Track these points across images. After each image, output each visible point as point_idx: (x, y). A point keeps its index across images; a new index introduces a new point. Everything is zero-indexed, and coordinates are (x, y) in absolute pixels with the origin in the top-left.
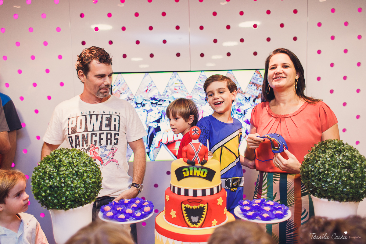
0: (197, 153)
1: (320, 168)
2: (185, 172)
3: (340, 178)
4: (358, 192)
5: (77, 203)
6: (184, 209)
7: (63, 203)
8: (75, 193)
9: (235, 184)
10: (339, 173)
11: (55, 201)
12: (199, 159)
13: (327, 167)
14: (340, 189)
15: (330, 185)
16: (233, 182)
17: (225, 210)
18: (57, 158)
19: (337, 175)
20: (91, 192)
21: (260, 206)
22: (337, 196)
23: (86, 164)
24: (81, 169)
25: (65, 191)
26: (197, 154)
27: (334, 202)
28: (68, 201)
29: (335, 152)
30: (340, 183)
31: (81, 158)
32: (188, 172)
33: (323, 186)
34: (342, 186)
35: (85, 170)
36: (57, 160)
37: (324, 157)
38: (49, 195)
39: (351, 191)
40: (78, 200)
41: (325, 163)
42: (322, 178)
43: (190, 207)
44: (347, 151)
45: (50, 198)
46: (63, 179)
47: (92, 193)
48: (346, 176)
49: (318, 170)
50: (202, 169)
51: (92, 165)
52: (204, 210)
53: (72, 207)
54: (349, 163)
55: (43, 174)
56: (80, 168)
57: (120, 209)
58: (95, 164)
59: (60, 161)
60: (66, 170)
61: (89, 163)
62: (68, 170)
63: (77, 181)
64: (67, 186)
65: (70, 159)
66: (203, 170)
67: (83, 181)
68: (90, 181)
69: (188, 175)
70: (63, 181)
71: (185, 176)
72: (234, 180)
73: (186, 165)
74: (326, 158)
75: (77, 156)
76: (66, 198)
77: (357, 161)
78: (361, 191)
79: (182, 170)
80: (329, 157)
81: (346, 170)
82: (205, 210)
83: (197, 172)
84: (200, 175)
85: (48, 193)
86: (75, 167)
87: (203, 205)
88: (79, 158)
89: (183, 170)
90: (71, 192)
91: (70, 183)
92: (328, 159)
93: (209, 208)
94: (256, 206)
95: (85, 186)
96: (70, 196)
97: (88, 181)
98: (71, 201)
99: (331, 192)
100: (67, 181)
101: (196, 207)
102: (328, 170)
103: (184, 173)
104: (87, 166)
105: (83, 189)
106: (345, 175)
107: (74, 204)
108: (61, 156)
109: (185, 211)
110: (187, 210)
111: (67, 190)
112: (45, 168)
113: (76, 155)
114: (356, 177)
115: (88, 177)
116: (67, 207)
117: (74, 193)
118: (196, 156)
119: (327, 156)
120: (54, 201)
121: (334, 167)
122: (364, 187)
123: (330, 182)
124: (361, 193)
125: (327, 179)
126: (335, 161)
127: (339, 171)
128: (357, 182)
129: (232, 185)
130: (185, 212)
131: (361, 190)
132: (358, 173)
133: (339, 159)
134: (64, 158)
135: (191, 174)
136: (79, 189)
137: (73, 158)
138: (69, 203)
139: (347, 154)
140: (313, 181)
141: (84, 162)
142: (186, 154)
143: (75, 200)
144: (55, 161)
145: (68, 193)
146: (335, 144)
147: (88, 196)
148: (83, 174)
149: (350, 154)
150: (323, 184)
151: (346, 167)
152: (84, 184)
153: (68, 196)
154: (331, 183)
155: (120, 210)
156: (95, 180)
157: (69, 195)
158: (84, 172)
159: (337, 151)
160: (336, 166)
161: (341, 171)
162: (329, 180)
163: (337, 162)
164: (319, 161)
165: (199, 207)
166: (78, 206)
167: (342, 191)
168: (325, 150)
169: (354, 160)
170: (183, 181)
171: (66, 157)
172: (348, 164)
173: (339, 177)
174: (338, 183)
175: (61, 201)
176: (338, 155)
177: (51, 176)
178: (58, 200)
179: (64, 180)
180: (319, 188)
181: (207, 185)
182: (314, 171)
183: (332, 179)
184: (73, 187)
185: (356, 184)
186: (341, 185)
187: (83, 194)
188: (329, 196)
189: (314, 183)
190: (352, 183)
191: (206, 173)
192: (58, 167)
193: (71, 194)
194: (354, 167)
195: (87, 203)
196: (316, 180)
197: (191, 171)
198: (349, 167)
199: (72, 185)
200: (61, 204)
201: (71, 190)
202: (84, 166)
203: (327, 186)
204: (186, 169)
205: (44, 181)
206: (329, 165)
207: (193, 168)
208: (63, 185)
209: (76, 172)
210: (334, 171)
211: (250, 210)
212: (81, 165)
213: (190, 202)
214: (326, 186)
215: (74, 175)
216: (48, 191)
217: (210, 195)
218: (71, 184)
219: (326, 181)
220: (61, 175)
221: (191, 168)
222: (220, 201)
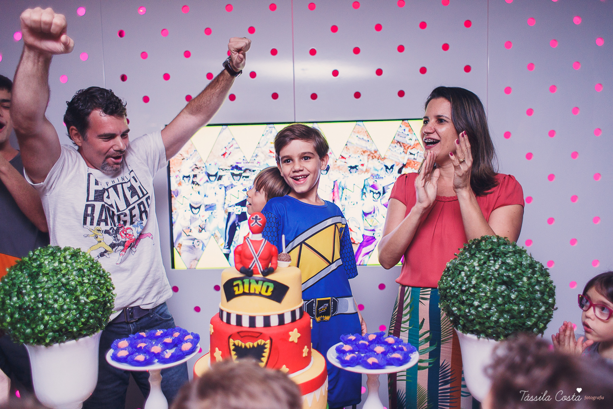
0: (256, 256)
1: (464, 283)
2: (237, 287)
3: (494, 300)
4: (524, 324)
5: (64, 334)
6: (232, 348)
7: (41, 334)
8: (61, 319)
9: (321, 309)
10: (492, 292)
11: (28, 331)
12: (260, 266)
13: (474, 282)
14: (494, 319)
15: (479, 312)
16: (318, 307)
17: (304, 350)
18: (36, 262)
19: (489, 295)
20: (90, 317)
21: (369, 345)
22: (490, 330)
23: (84, 272)
24: (72, 280)
25: (43, 315)
26: (258, 258)
27: (486, 340)
28: (50, 332)
29: (489, 256)
30: (494, 309)
31: (75, 262)
32: (241, 287)
33: (468, 313)
34: (497, 314)
35: (79, 282)
36: (35, 265)
37: (472, 264)
38: (18, 321)
39: (512, 321)
40: (67, 330)
41: (471, 275)
42: (467, 300)
43: (241, 345)
44: (508, 255)
45: (19, 326)
46: (40, 295)
47: (92, 318)
48: (503, 297)
49: (460, 286)
50: (264, 281)
51: (95, 274)
52: (265, 350)
53: (54, 340)
54: (510, 276)
55: (9, 287)
56: (72, 277)
57: (143, 345)
58: (101, 272)
59: (40, 266)
60: (47, 282)
61: (90, 270)
62: (51, 280)
63: (65, 300)
64: (47, 306)
65: (56, 264)
66: (266, 284)
67: (75, 299)
68: (86, 300)
69: (241, 291)
70: (41, 299)
71: (237, 293)
72: (321, 303)
73: (239, 275)
74: (474, 267)
75: (70, 259)
76: (45, 326)
77: (524, 272)
78: (529, 323)
79: (233, 283)
80: (479, 265)
81: (504, 287)
82: (267, 351)
83: (255, 287)
84: (260, 293)
85: (15, 318)
86: (64, 275)
87: (263, 342)
88: (72, 263)
89: (235, 283)
90: (53, 317)
91: (51, 302)
92: (477, 269)
93: (272, 347)
94: (363, 344)
95: (78, 307)
96: (52, 324)
97: (83, 299)
98: (54, 331)
99: (480, 323)
100: (47, 298)
101: (251, 344)
102: (474, 287)
103: (236, 289)
104: (85, 275)
105: (74, 312)
106: (501, 296)
107: (60, 335)
108: (43, 259)
109: (234, 350)
110: (237, 349)
111: (47, 314)
112: (14, 278)
113: (68, 257)
114: (521, 300)
115: (83, 293)
116: (47, 341)
117: (58, 319)
118: (255, 261)
119: (476, 264)
120: (25, 331)
121: (485, 281)
122: (533, 317)
123: (478, 306)
124: (529, 326)
125: (474, 301)
126: (488, 272)
127: (492, 288)
128: (522, 307)
129: (318, 311)
130: (235, 353)
131: (530, 321)
132: (523, 293)
133: (494, 269)
134: (46, 262)
135: (247, 291)
136: (67, 312)
137: (60, 263)
138: (51, 334)
139: (509, 261)
140: (453, 304)
141: (80, 270)
142: (240, 258)
143: (60, 330)
144: (33, 267)
145: (47, 318)
146: (492, 243)
147: (83, 323)
148: (76, 288)
149: (513, 260)
150: (467, 311)
151: (504, 283)
152: (76, 304)
153: (47, 323)
154: (480, 309)
155: (141, 347)
156: (97, 297)
157: (50, 321)
158: (77, 285)
159: (494, 255)
160: (487, 280)
161: (495, 289)
162: (476, 303)
163: (490, 273)
164: (463, 271)
165: (255, 344)
166: (68, 339)
167: (497, 322)
168: (475, 253)
169: (518, 271)
170: (234, 301)
171: (50, 260)
172: (508, 277)
173: (491, 298)
174: (490, 309)
175: (36, 331)
176: (492, 262)
177: (22, 290)
178: (33, 329)
179: (43, 297)
180: (463, 317)
181: (273, 309)
182: (453, 288)
183: (482, 303)
184: (57, 309)
185: (520, 312)
186: (496, 312)
187: (74, 320)
188: (477, 330)
189: (454, 309)
190: (514, 310)
191: (271, 289)
192: (34, 277)
193: (54, 319)
194: (518, 282)
195: (85, 336)
196: (457, 302)
197: (247, 286)
198: (509, 283)
199: (56, 306)
200: (38, 336)
201: (53, 313)
202: (80, 275)
203: (474, 313)
204: (239, 282)
205: (10, 299)
206: (477, 278)
207: (250, 281)
208: (40, 305)
209: (64, 285)
210: (485, 289)
211: (351, 352)
212: (74, 273)
213: (242, 335)
214: (472, 314)
215: (59, 290)
216: (17, 316)
217: (277, 324)
218: (52, 305)
219: (472, 305)
220: (38, 289)
221: (246, 281)
222: (294, 336)
